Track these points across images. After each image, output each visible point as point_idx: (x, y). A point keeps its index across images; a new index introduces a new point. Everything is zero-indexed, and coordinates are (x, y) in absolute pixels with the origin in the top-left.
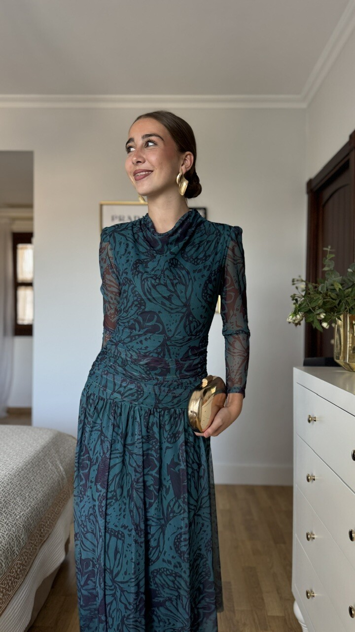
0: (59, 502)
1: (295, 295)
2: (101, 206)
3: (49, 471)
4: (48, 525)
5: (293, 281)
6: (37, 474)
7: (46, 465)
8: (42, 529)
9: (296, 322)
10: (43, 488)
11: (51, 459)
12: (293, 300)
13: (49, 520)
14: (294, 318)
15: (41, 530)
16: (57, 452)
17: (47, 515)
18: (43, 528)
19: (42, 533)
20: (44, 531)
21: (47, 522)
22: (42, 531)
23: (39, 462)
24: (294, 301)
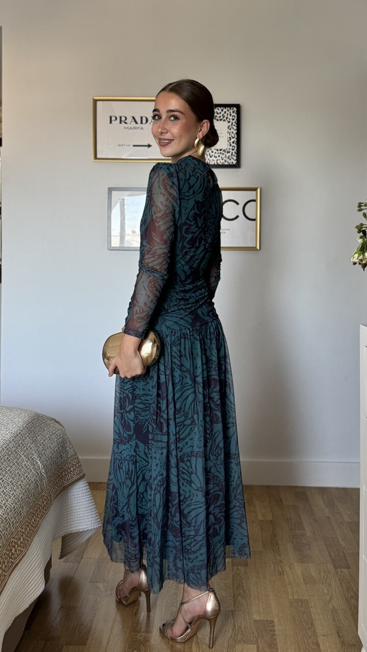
0: (37, 511)
1: (362, 225)
2: (95, 101)
3: (23, 467)
4: (21, 542)
5: (360, 205)
6: (6, 473)
7: (18, 459)
8: (14, 549)
9: (364, 262)
10: (15, 491)
11: (25, 451)
12: (359, 232)
13: (22, 536)
14: (361, 257)
15: (11, 550)
16: (35, 441)
17: (20, 529)
18: (14, 547)
19: (13, 554)
20: (15, 551)
21: (20, 539)
22: (13, 551)
23: (9, 455)
24: (361, 234)
